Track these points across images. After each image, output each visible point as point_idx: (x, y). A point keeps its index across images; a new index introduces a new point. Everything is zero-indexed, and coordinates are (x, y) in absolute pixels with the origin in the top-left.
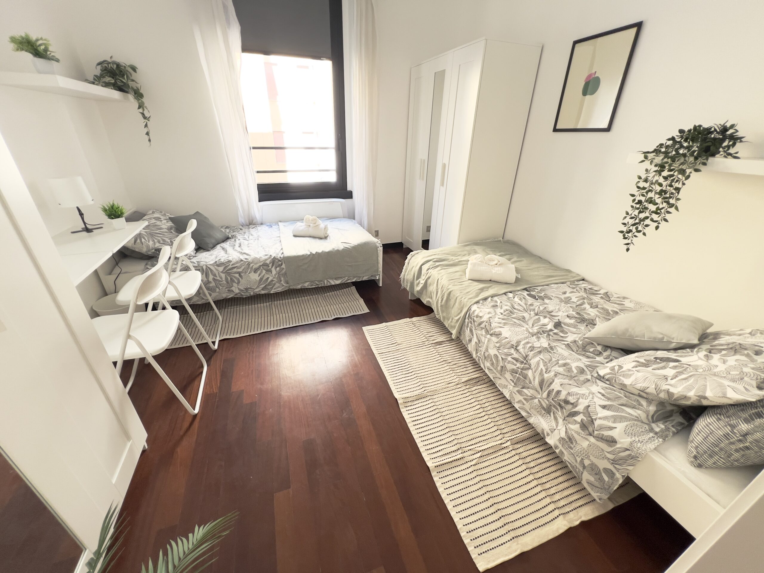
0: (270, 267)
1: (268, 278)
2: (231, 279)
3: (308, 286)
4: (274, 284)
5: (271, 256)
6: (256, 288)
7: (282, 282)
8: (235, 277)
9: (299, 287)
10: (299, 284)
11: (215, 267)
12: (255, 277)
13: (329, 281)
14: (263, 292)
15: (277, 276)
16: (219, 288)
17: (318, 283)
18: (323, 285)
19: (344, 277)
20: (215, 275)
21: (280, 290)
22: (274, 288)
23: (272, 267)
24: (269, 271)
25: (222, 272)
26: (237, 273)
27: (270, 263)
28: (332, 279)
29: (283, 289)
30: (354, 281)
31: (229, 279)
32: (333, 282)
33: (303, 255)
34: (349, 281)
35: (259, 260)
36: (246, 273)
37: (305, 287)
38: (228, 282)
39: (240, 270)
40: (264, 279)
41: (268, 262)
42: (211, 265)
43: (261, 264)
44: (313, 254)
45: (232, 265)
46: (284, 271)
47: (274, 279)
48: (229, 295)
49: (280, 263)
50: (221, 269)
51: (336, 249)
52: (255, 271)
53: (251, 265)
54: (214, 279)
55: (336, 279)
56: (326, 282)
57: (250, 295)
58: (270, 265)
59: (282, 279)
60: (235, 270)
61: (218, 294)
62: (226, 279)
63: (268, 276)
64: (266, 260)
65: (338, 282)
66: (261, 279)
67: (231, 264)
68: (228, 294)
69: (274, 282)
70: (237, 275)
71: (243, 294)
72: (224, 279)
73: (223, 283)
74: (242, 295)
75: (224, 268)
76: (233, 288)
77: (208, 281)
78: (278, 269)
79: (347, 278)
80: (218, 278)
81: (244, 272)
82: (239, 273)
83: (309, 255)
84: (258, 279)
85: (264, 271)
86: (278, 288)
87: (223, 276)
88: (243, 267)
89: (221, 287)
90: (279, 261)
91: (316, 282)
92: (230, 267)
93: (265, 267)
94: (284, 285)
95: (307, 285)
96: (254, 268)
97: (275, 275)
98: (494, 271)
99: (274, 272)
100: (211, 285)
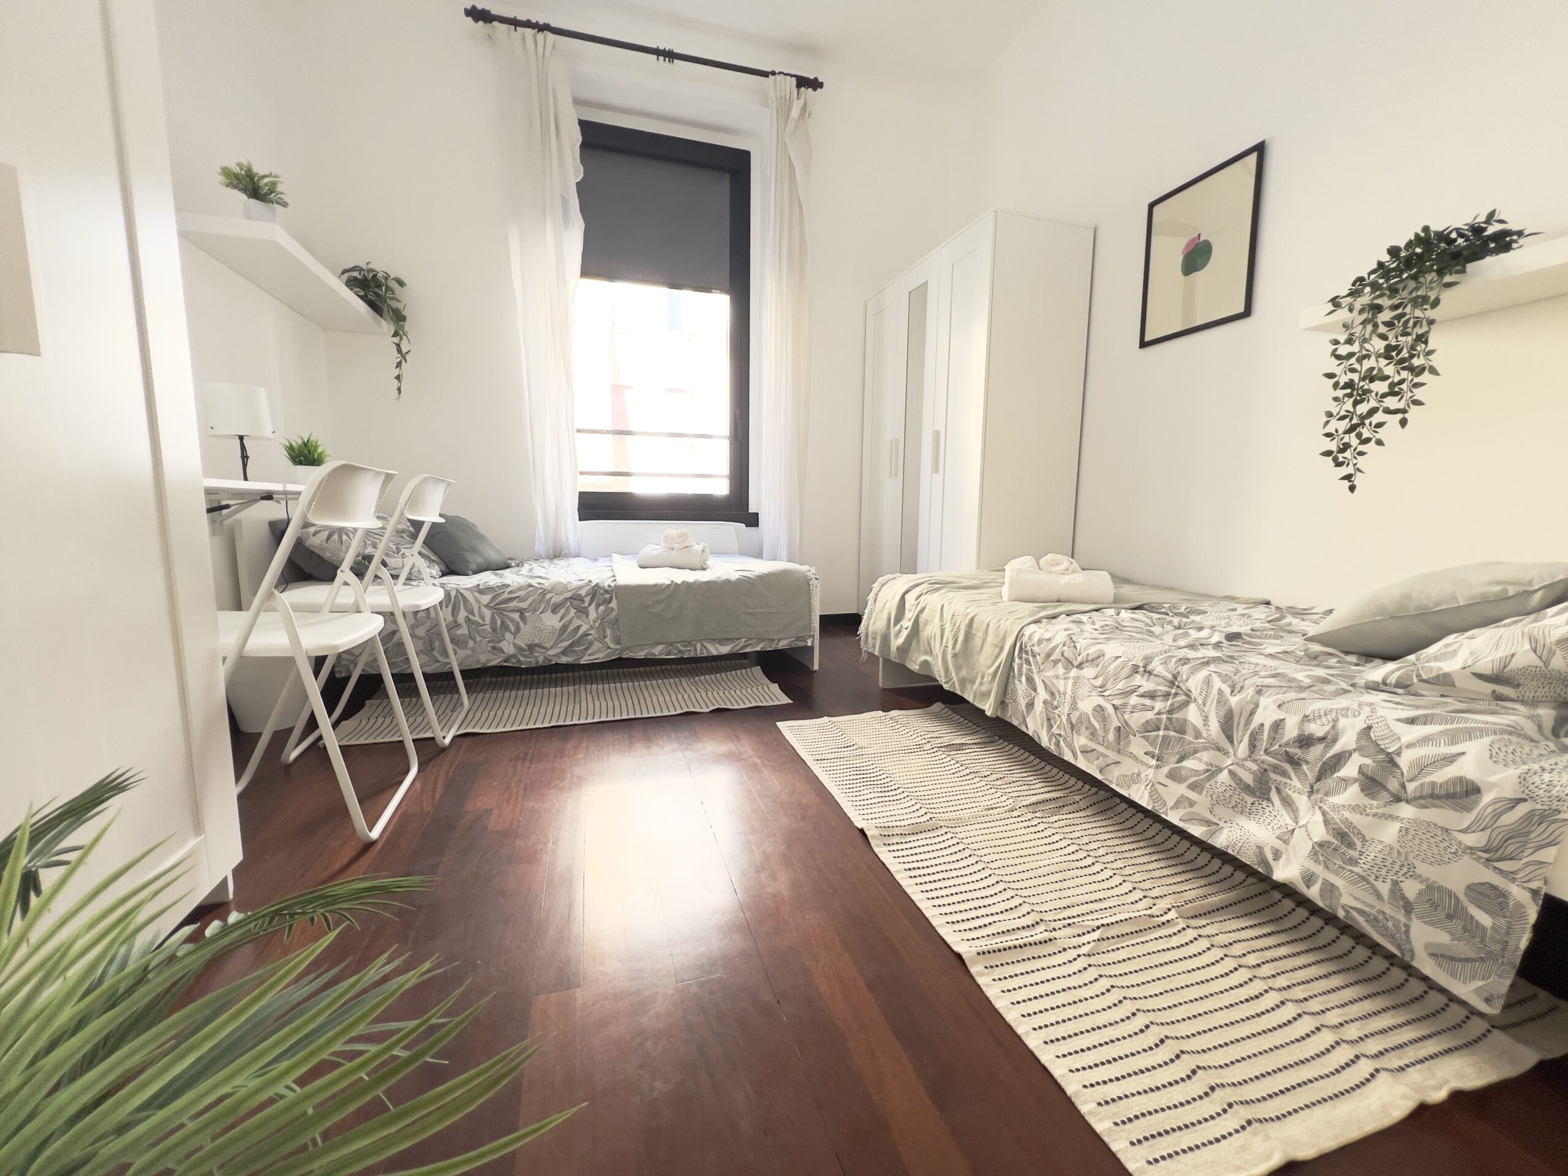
0: (586, 604)
1: (579, 627)
2: (503, 623)
3: (660, 654)
4: (591, 644)
5: (590, 581)
6: (551, 648)
7: (607, 640)
8: (512, 620)
9: (641, 655)
10: (641, 647)
11: (476, 594)
12: (552, 621)
13: (706, 648)
14: (564, 660)
15: (597, 624)
16: (474, 639)
17: (682, 649)
18: (692, 655)
19: (738, 639)
20: (472, 612)
21: (601, 657)
22: (588, 653)
23: (590, 605)
24: (583, 612)
25: (487, 606)
26: (518, 611)
27: (587, 595)
28: (713, 640)
29: (607, 656)
30: (758, 648)
31: (499, 622)
32: (716, 650)
33: (655, 585)
34: (748, 650)
35: (565, 588)
36: (535, 610)
37: (655, 655)
38: (494, 630)
39: (524, 605)
40: (571, 628)
41: (583, 592)
42: (467, 589)
43: (569, 595)
44: (677, 584)
45: (510, 592)
46: (613, 615)
47: (592, 632)
48: (494, 660)
49: (607, 596)
50: (485, 599)
51: (724, 578)
52: (555, 609)
53: (548, 596)
54: (468, 619)
55: (722, 641)
56: (699, 647)
57: (537, 662)
58: (587, 599)
59: (608, 632)
60: (514, 604)
61: (469, 652)
62: (493, 619)
63: (580, 622)
64: (580, 588)
65: (725, 650)
66: (564, 628)
67: (508, 590)
68: (492, 657)
69: (590, 638)
70: (516, 616)
71: (522, 659)
72: (488, 621)
73: (486, 630)
74: (519, 661)
75: (493, 598)
76: (503, 645)
77: (456, 622)
78: (602, 608)
79: (743, 640)
80: (477, 618)
81: (531, 608)
82: (522, 612)
83: (669, 585)
84: (558, 625)
85: (573, 611)
86: (597, 654)
87: (488, 613)
88: (531, 599)
89: (478, 639)
90: (607, 592)
91: (678, 645)
92: (505, 596)
93: (575, 603)
94: (612, 645)
95: (658, 651)
96: (552, 602)
97: (594, 622)
98: (1063, 581)
99: (593, 615)
100: (459, 632)
